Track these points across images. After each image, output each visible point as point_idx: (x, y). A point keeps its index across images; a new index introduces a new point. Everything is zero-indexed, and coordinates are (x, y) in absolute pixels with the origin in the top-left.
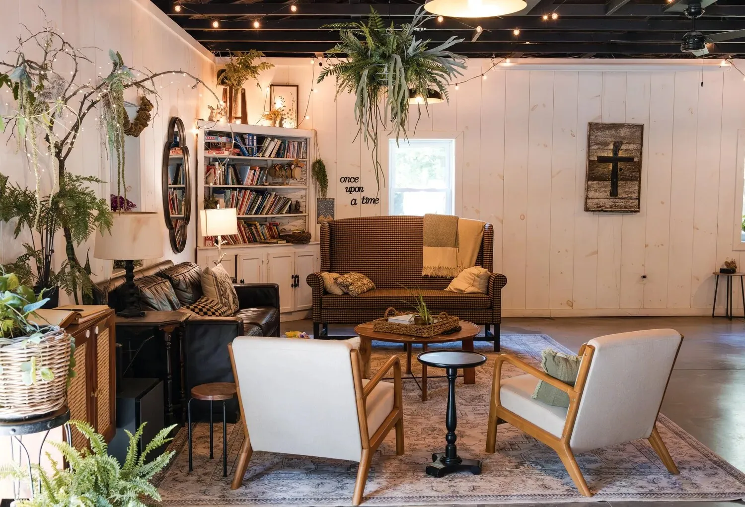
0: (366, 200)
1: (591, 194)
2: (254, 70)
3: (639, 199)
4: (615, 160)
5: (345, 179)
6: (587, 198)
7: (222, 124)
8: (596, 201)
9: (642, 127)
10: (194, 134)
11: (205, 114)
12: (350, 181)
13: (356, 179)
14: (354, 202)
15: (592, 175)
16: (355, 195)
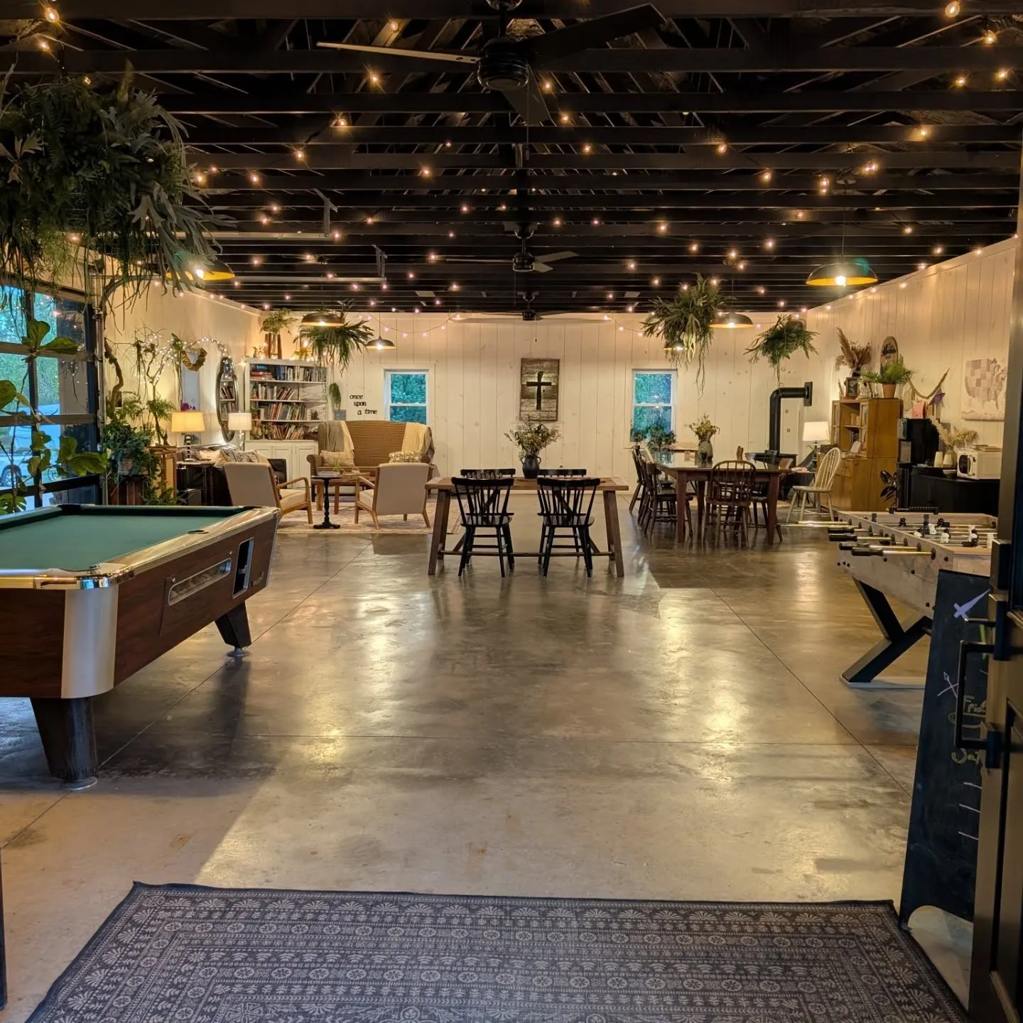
0: (368, 411)
1: (523, 408)
2: (285, 322)
3: (557, 411)
4: (539, 384)
5: (353, 396)
6: (521, 411)
7: (262, 359)
8: (527, 413)
9: (558, 361)
10: (242, 366)
11: (251, 353)
12: (357, 397)
13: (361, 397)
14: (360, 413)
15: (524, 395)
16: (361, 408)
